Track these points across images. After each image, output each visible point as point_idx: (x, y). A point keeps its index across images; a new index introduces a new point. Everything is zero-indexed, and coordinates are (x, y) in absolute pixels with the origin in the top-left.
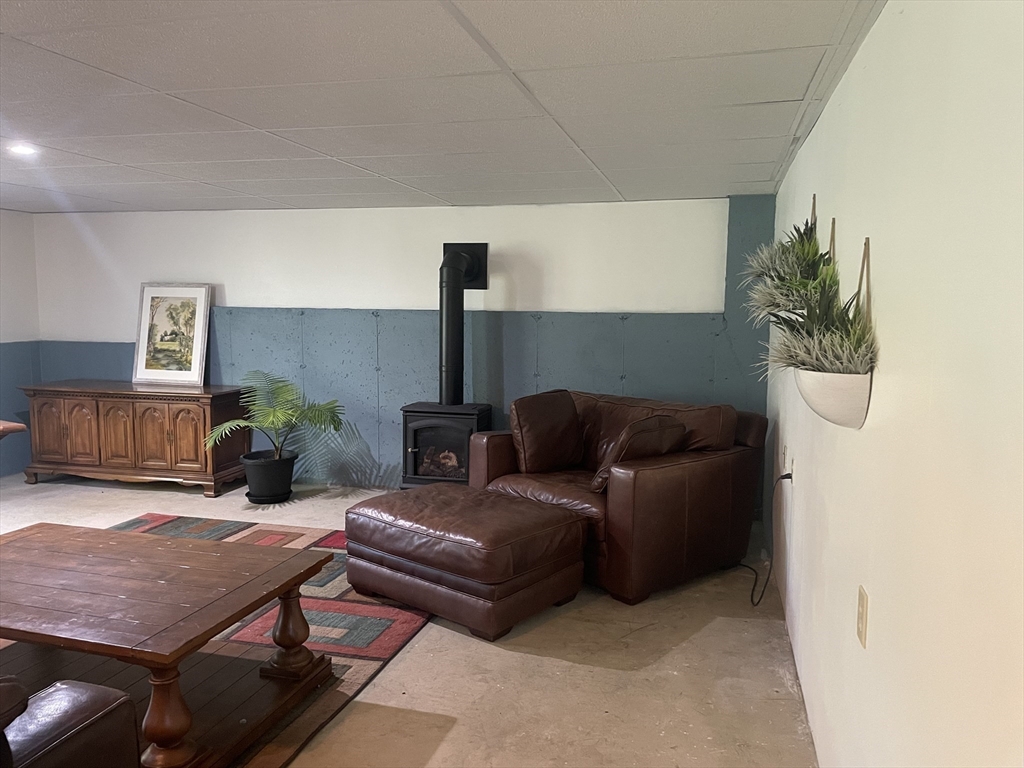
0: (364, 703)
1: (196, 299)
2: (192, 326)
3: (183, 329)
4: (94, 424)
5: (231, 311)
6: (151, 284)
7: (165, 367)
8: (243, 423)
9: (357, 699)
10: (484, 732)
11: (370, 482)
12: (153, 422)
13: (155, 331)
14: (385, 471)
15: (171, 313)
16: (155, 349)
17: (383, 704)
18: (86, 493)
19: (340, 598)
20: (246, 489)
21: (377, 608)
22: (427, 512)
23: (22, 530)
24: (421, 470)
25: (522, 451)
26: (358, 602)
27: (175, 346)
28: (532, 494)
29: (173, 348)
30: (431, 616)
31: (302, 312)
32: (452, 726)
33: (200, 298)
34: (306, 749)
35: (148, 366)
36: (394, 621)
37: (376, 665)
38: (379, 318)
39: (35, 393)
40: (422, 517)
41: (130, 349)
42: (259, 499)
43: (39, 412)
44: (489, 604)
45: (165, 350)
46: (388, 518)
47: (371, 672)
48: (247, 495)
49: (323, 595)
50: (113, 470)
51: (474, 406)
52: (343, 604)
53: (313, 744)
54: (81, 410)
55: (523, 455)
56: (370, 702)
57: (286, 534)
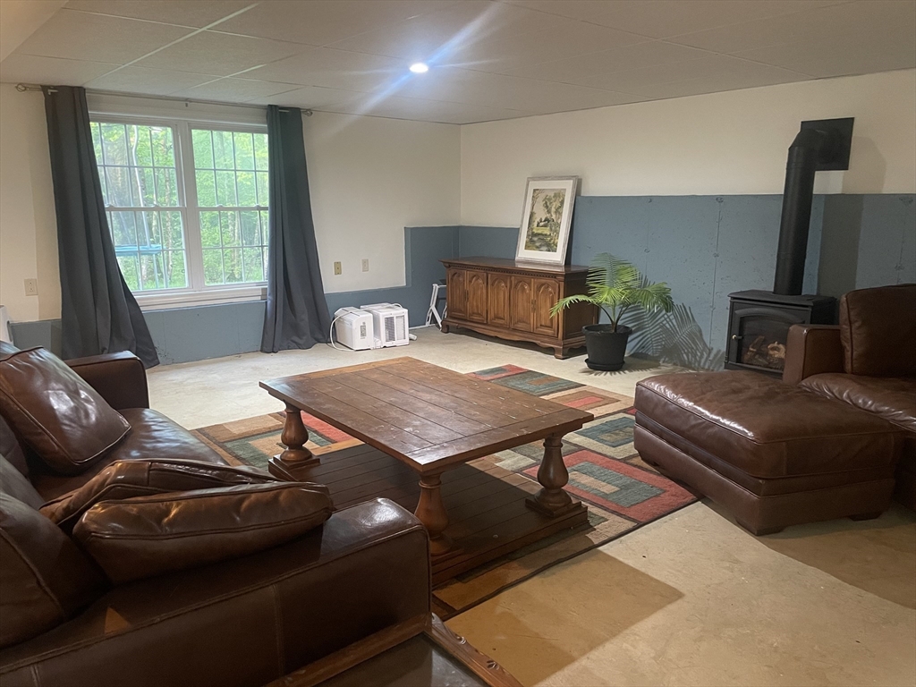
0: (605, 554)
1: (565, 190)
2: (561, 214)
3: (554, 217)
4: (484, 291)
5: (592, 199)
6: (534, 179)
7: (538, 248)
8: (581, 298)
9: (600, 548)
10: (706, 616)
11: (699, 365)
12: (523, 292)
13: (534, 218)
14: (716, 355)
15: (546, 203)
16: (533, 233)
17: (621, 559)
18: (476, 344)
19: (624, 460)
20: (586, 357)
21: (655, 476)
22: (708, 395)
23: (393, 360)
24: (746, 357)
25: (848, 348)
26: (640, 467)
27: (546, 231)
28: (849, 397)
29: (545, 233)
30: (700, 496)
31: (650, 199)
32: (676, 600)
33: (568, 187)
34: (541, 574)
35: (527, 247)
36: (665, 491)
37: (630, 525)
38: (722, 204)
39: (449, 265)
40: (701, 400)
41: (515, 232)
42: (595, 366)
43: (452, 279)
44: (754, 497)
45: (539, 234)
46: (669, 394)
47: (623, 529)
48: (586, 361)
49: (612, 455)
50: (494, 329)
51: (810, 297)
52: (624, 465)
53: (547, 572)
54: (476, 280)
55: (849, 353)
56: (610, 554)
57: (604, 398)
